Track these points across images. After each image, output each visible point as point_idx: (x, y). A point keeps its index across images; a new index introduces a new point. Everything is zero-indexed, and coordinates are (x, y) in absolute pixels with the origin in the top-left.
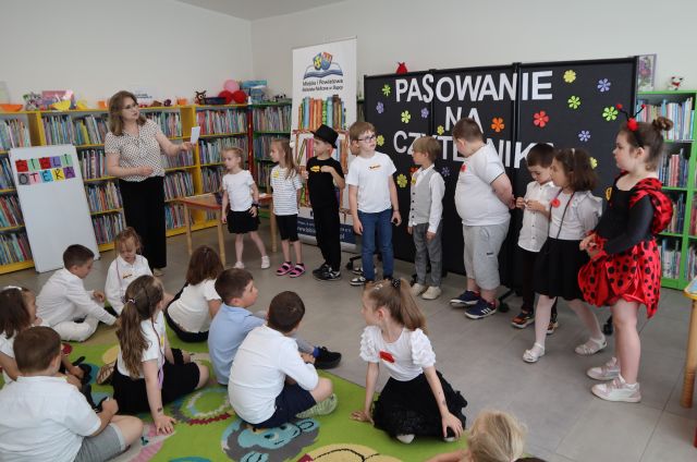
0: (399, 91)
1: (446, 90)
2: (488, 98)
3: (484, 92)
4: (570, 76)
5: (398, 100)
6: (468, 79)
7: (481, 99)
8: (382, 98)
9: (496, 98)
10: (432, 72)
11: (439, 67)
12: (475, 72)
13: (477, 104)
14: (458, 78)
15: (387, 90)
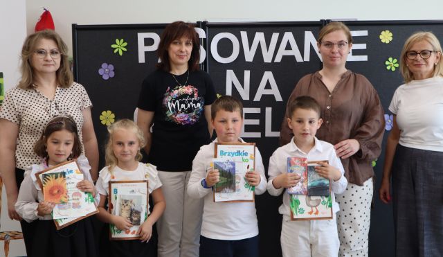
0: (142, 49)
1: (225, 48)
2: (289, 60)
3: (282, 52)
4: (386, 37)
5: (142, 59)
6: (260, 37)
7: (278, 59)
8: (112, 58)
9: (299, 59)
10: (204, 25)
11: (212, 20)
12: (269, 28)
13: (272, 67)
14: (244, 34)
15: (120, 46)
